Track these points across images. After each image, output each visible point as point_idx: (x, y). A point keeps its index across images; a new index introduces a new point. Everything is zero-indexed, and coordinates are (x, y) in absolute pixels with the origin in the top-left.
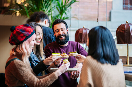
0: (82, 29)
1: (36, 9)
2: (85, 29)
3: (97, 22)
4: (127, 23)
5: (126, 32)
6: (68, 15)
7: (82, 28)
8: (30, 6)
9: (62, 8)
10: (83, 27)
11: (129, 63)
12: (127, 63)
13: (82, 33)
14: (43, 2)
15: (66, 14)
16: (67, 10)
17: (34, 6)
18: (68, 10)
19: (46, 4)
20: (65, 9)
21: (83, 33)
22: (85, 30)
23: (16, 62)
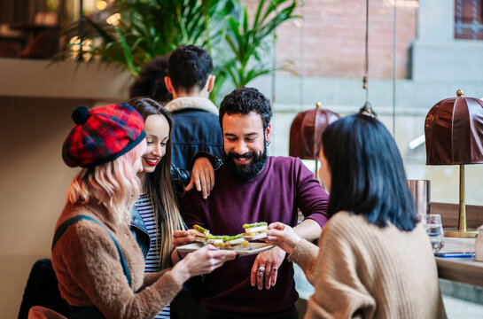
0: (314, 113)
1: (158, 42)
2: (324, 112)
3: (364, 87)
4: (459, 95)
5: (458, 124)
6: (267, 61)
7: (313, 107)
8: (135, 33)
9: (244, 40)
10: (317, 106)
11: (468, 227)
12: (459, 227)
13: (313, 127)
14: (179, 17)
15: (257, 58)
16: (262, 45)
17: (149, 31)
18: (266, 44)
19: (191, 24)
20: (257, 42)
21: (317, 125)
22: (324, 115)
23: (81, 229)
